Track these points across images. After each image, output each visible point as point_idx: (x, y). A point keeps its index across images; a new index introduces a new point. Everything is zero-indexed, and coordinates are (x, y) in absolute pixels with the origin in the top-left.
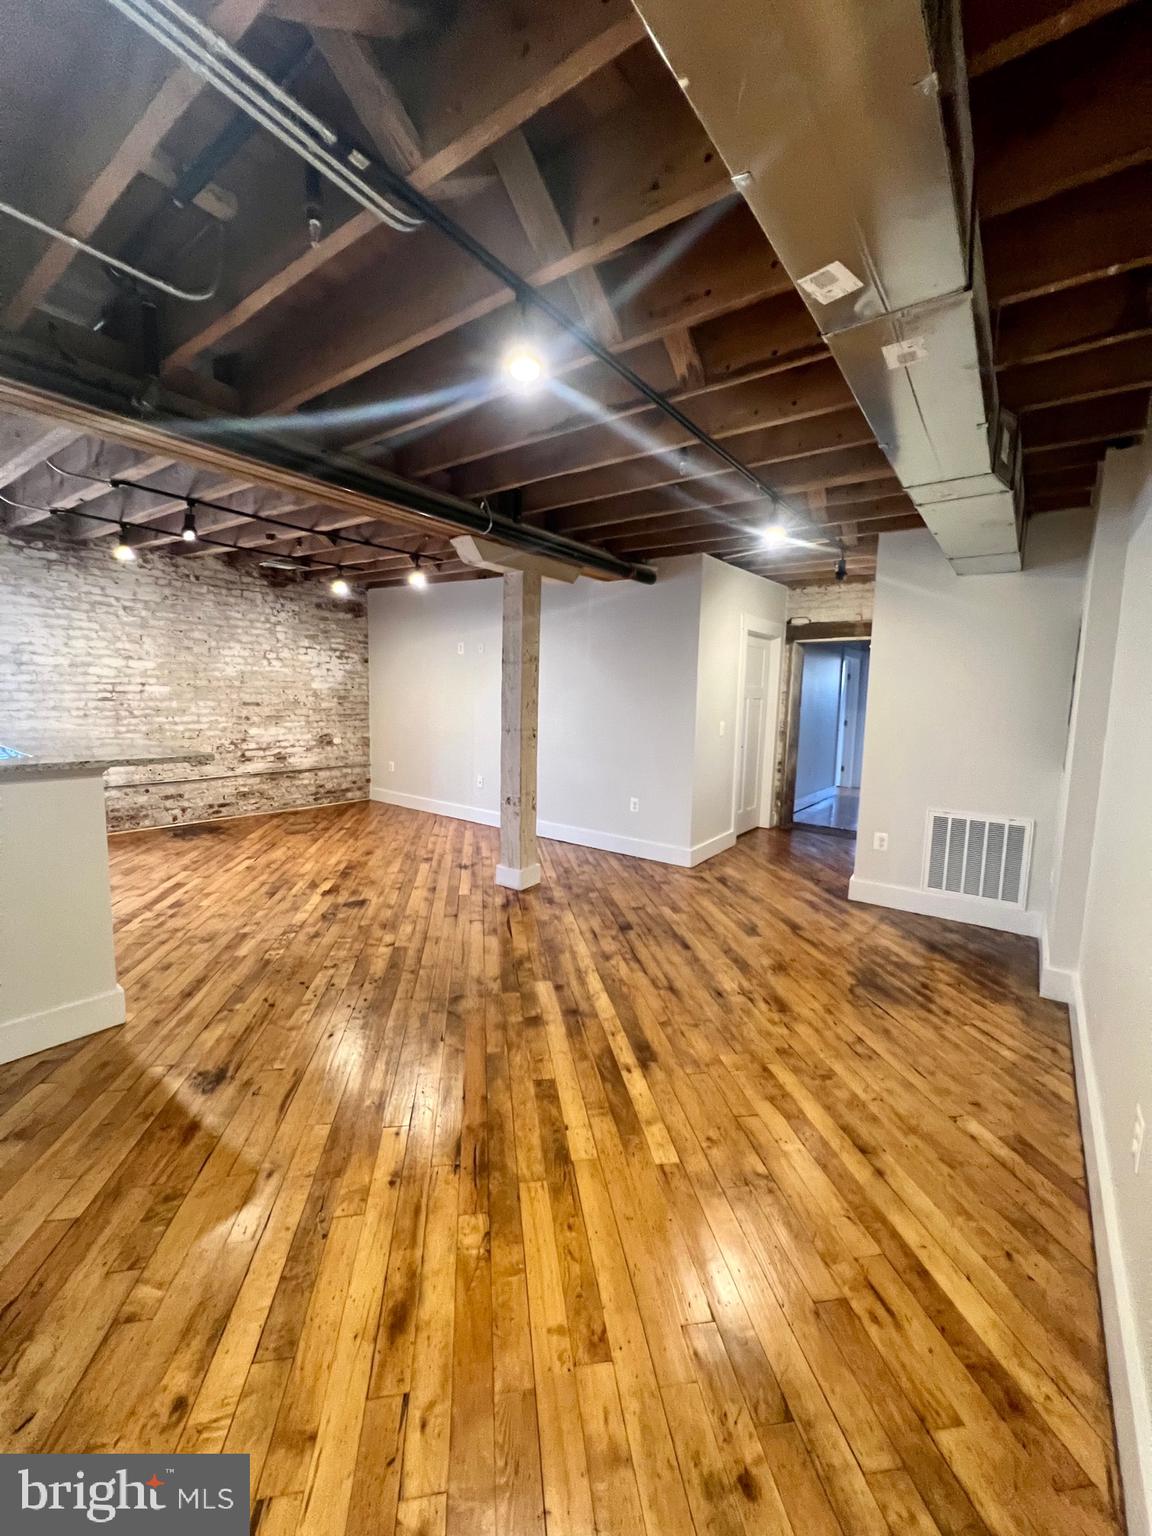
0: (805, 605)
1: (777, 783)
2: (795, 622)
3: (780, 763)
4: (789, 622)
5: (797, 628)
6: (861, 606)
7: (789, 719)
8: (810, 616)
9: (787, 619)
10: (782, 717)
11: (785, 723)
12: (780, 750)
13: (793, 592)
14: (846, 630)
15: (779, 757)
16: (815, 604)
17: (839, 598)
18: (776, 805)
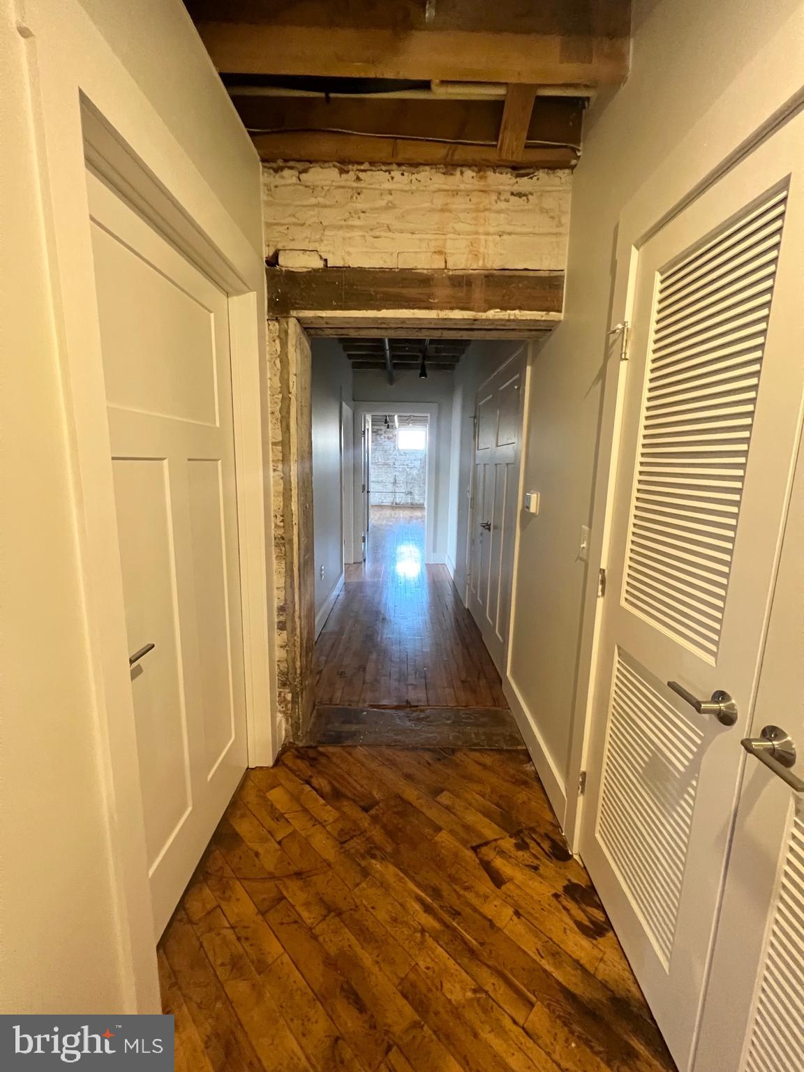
0: (310, 216)
1: (280, 654)
2: (289, 262)
3: (282, 609)
4: (272, 261)
5: (291, 276)
6: (441, 231)
7: (294, 507)
8: (322, 248)
9: (267, 252)
10: (276, 503)
11: (285, 516)
12: (279, 581)
13: (276, 180)
14: (413, 292)
15: (278, 598)
16: (331, 216)
17: (390, 207)
18: (283, 701)
